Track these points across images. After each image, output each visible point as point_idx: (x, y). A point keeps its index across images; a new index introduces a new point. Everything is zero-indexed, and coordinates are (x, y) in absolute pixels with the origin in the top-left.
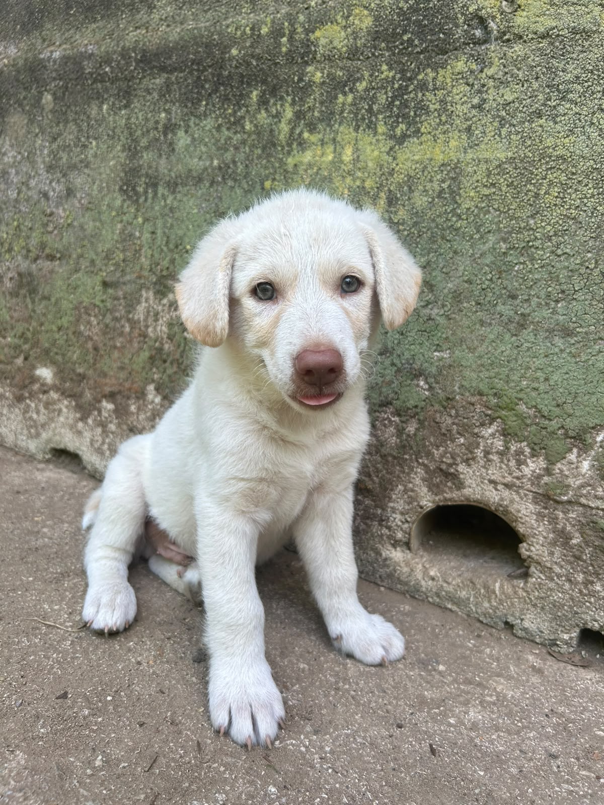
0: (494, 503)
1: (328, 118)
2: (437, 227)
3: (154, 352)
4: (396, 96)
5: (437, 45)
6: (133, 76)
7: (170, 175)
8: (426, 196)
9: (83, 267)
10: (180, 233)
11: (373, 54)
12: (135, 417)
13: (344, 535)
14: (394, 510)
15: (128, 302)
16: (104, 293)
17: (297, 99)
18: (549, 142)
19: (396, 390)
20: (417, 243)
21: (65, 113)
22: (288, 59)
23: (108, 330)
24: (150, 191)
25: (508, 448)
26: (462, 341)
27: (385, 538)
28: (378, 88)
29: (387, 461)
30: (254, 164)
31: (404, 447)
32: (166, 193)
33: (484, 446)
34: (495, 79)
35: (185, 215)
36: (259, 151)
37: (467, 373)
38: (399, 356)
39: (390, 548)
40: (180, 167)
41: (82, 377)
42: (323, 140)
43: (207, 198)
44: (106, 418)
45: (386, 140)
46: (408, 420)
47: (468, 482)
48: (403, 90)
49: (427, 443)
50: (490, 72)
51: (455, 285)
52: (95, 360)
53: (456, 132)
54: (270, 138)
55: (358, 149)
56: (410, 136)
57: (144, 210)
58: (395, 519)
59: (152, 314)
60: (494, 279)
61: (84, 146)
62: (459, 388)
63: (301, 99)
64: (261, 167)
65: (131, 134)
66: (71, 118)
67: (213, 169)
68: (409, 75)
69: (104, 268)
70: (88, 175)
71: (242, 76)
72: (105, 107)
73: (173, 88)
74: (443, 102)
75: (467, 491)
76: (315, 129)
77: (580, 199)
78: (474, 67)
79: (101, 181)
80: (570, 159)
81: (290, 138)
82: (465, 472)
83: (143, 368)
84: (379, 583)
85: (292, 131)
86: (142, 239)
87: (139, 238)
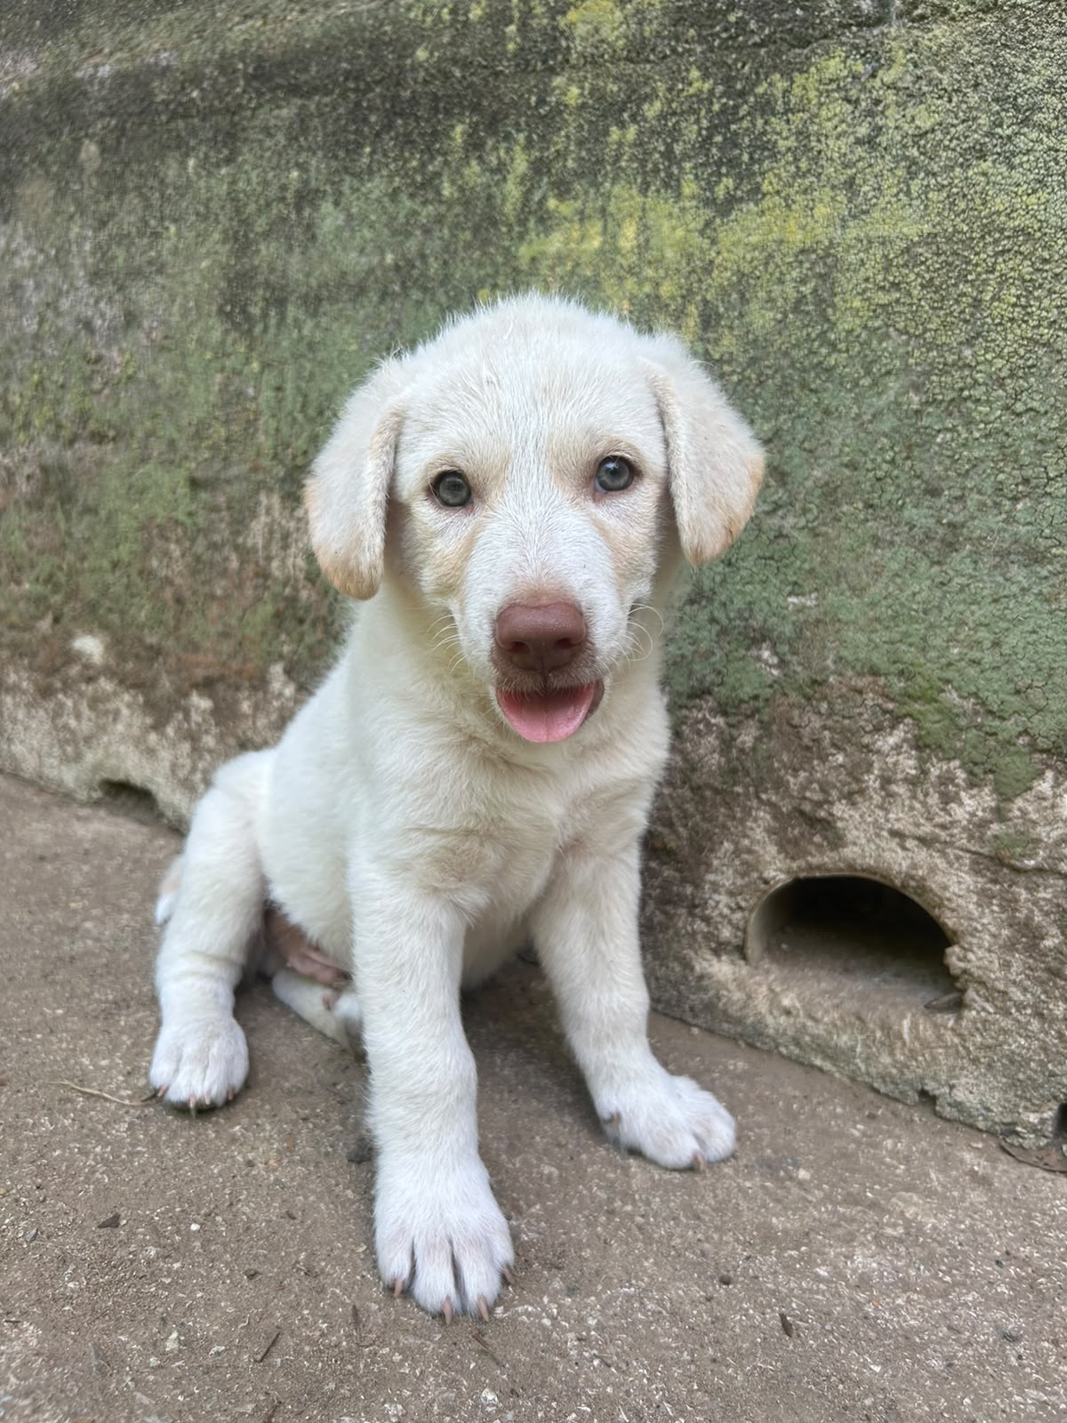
0: (900, 873)
1: (592, 171)
2: (792, 365)
3: (281, 605)
4: (716, 127)
5: (791, 30)
6: (240, 106)
7: (307, 284)
8: (771, 309)
9: (155, 454)
10: (327, 387)
11: (674, 51)
12: (250, 723)
13: (624, 932)
14: (716, 887)
15: (236, 515)
16: (193, 499)
17: (535, 137)
18: (1000, 203)
19: (719, 667)
20: (756, 397)
21: (121, 176)
22: (518, 65)
23: (201, 566)
24: (273, 313)
25: (925, 772)
26: (839, 576)
27: (699, 938)
28: (683, 112)
29: (703, 797)
30: (458, 260)
31: (734, 771)
32: (302, 317)
33: (881, 769)
34: (897, 89)
35: (335, 354)
36: (468, 235)
37: (849, 634)
38: (724, 605)
39: (708, 956)
40: (325, 268)
41: (156, 652)
42: (582, 212)
43: (376, 323)
44: (198, 724)
45: (697, 208)
46: (740, 722)
47: (852, 835)
48: (729, 115)
49: (776, 765)
50: (888, 76)
51: (825, 472)
52: (179, 621)
53: (827, 189)
54: (487, 210)
55: (646, 227)
56: (741, 200)
57: (262, 349)
58: (718, 903)
59: (278, 536)
60: (899, 461)
61: (156, 235)
62: (835, 662)
63: (543, 138)
64: (472, 264)
65: (238, 211)
66: (131, 185)
67: (385, 269)
68: (739, 86)
69: (192, 454)
70: (163, 287)
71: (436, 98)
72: (191, 162)
73: (312, 125)
74: (802, 134)
75: (849, 852)
76: (568, 191)
77: (1057, 307)
78: (860, 67)
79: (185, 297)
80: (1038, 235)
81: (522, 209)
82: (846, 816)
83: (264, 634)
84: (690, 1020)
85: (527, 195)
86: (260, 400)
87: (255, 399)
